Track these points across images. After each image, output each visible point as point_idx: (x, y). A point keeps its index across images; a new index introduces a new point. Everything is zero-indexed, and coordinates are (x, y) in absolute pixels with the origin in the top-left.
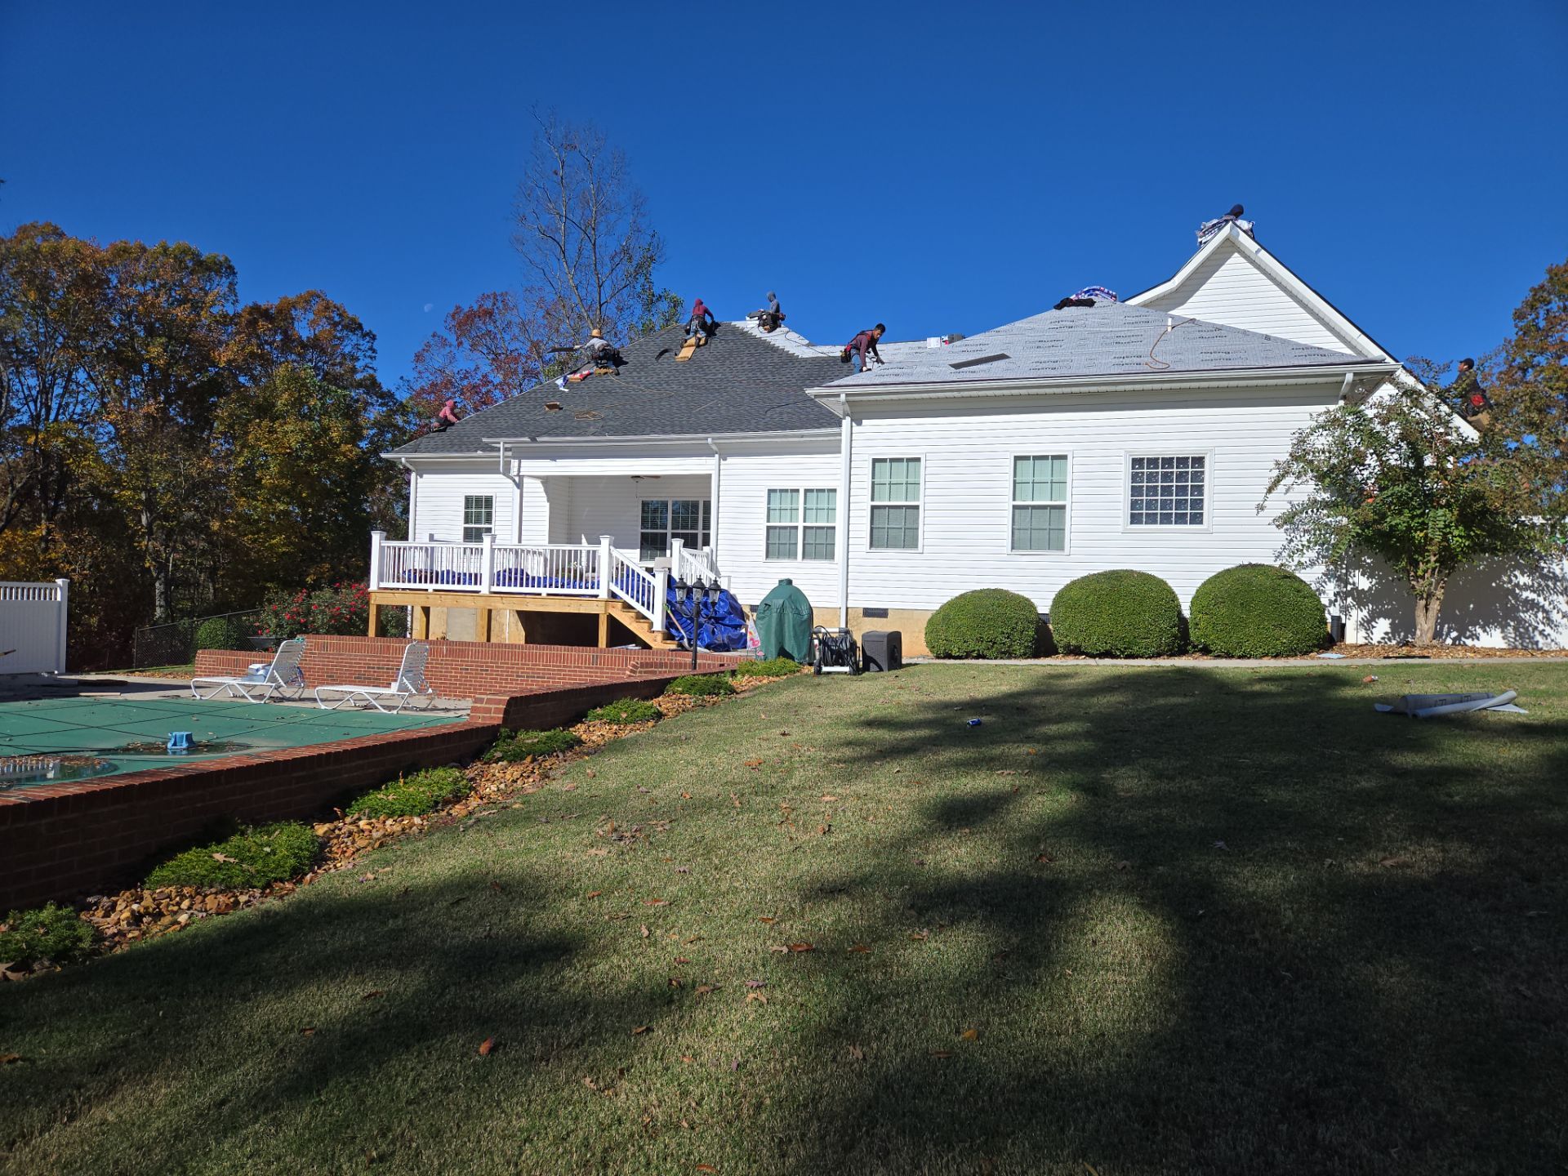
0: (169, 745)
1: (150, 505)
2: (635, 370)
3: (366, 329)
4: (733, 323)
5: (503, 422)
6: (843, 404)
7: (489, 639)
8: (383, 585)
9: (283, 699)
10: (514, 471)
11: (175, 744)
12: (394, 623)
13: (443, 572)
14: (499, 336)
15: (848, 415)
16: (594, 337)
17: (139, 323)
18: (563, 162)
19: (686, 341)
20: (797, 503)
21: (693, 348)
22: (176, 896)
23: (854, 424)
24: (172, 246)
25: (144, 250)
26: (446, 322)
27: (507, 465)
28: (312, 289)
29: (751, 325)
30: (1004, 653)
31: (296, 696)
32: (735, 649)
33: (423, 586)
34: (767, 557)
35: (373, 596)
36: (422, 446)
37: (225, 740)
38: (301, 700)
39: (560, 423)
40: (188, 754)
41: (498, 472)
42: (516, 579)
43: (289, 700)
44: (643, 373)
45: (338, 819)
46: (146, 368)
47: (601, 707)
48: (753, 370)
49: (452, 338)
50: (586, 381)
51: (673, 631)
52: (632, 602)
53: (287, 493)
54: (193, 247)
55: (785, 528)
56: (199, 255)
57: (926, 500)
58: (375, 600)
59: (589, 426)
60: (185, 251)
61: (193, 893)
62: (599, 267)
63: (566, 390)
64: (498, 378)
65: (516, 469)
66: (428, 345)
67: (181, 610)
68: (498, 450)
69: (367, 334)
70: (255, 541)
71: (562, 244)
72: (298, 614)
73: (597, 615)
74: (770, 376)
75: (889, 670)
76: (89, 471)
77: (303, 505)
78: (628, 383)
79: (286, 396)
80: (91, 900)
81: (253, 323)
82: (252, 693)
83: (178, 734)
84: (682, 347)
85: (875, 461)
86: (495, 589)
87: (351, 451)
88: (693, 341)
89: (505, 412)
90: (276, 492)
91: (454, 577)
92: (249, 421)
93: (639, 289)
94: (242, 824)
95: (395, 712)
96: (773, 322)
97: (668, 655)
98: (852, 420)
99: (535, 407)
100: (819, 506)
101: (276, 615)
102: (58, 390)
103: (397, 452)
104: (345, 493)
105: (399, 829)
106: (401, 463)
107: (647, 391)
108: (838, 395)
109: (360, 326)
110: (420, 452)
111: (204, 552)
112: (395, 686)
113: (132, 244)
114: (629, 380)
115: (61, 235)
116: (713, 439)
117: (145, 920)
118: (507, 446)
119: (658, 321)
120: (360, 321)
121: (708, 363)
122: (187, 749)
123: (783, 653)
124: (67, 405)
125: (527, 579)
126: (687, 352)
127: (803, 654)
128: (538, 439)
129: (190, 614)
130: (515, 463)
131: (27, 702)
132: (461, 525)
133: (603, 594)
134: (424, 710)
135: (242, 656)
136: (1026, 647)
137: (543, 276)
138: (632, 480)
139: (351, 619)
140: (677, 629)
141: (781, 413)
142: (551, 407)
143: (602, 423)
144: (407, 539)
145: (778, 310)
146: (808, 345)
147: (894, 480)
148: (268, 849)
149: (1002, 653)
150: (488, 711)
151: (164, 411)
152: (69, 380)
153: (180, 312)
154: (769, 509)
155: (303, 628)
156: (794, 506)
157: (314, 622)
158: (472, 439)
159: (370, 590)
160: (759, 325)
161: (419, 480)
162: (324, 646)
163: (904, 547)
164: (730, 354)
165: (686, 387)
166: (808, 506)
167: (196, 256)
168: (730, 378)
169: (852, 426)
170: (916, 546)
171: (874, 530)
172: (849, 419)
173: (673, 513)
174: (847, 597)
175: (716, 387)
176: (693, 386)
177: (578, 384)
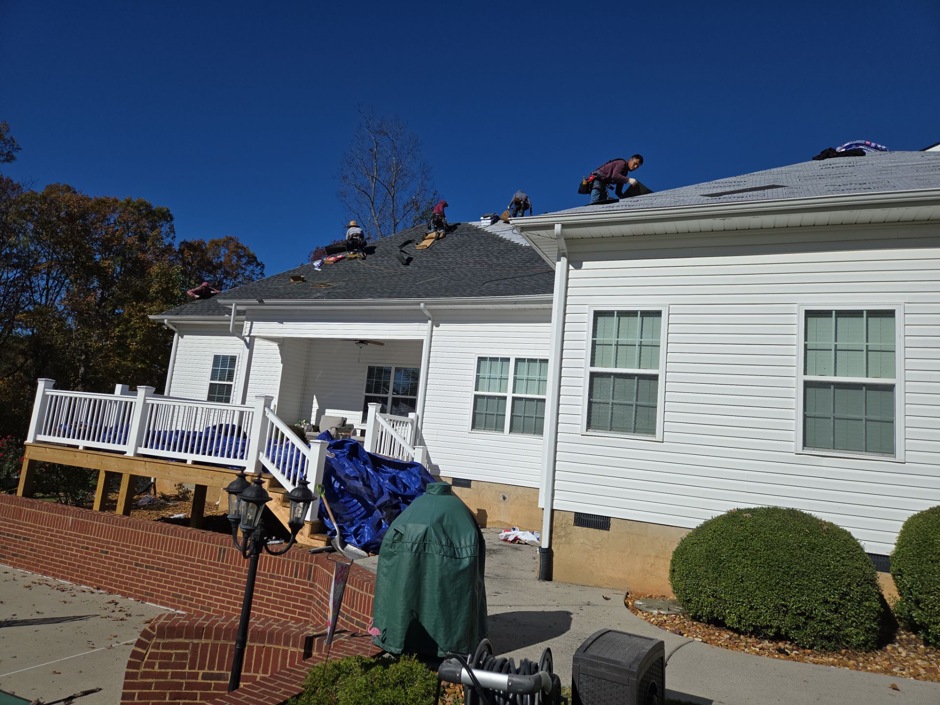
2: (380, 256)
3: (259, 261)
4: (470, 223)
6: (558, 237)
8: (41, 438)
10: (246, 332)
15: (564, 255)
16: (350, 227)
18: (377, 143)
19: (427, 235)
20: (508, 373)
21: (432, 241)
23: (571, 267)
24: (134, 201)
25: (116, 201)
26: (309, 256)
27: (239, 327)
28: (229, 236)
29: (484, 223)
30: (829, 638)
34: (473, 427)
35: (28, 450)
41: (229, 334)
44: (386, 258)
48: (480, 255)
50: (338, 263)
51: (327, 522)
52: (282, 479)
54: (147, 201)
56: (150, 207)
57: (667, 369)
58: (30, 454)
60: (141, 204)
63: (318, 270)
65: (248, 331)
68: (230, 312)
69: (260, 264)
71: (371, 197)
74: (495, 260)
78: (371, 265)
84: (424, 239)
85: (598, 314)
86: (142, 450)
88: (434, 234)
98: (569, 262)
100: (530, 377)
103: (162, 314)
106: (164, 324)
107: (386, 271)
108: (551, 227)
109: (256, 260)
110: (181, 315)
114: (373, 263)
116: (426, 304)
118: (239, 308)
120: (256, 256)
121: (443, 251)
126: (427, 243)
127: (456, 639)
128: (266, 301)
130: (247, 324)
132: (208, 381)
133: (251, 466)
136: (867, 631)
138: (357, 347)
141: (498, 285)
142: (296, 279)
147: (622, 340)
149: (823, 637)
153: (130, 240)
154: (478, 377)
156: (504, 376)
159: (26, 442)
160: (490, 223)
161: (180, 340)
163: (635, 431)
164: (463, 245)
165: (419, 267)
166: (518, 376)
167: (148, 207)
168: (459, 261)
169: (568, 270)
170: (652, 432)
171: (593, 405)
172: (564, 260)
173: (395, 379)
174: (553, 495)
175: (446, 267)
176: (426, 267)
177: (331, 265)
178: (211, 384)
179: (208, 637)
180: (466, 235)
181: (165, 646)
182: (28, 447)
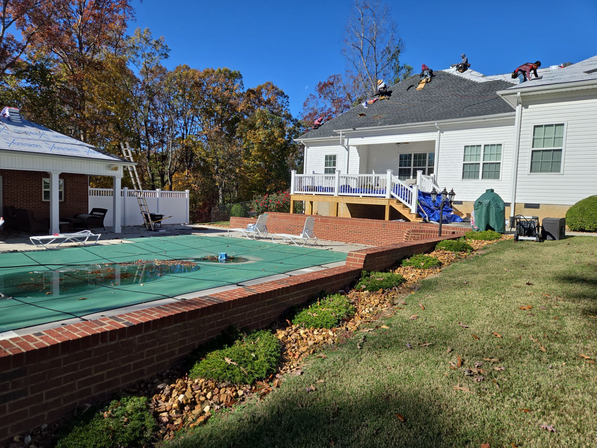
0: (219, 258)
1: (217, 163)
2: (397, 96)
3: (286, 95)
4: (443, 71)
5: (341, 123)
6: (519, 97)
7: (337, 216)
8: (296, 192)
9: (259, 238)
11: (221, 258)
12: (299, 208)
13: (319, 187)
14: (335, 92)
17: (213, 98)
18: (363, 14)
19: (421, 81)
20: (480, 152)
21: (424, 84)
22: (204, 388)
23: (523, 108)
24: (222, 70)
25: (214, 71)
26: (315, 89)
27: (343, 141)
28: (268, 81)
29: (453, 71)
31: (265, 237)
32: (450, 223)
33: (311, 193)
34: (463, 178)
35: (292, 197)
36: (309, 135)
37: (239, 256)
38: (266, 238)
39: (365, 121)
40: (225, 263)
41: (339, 144)
42: (346, 189)
43: (262, 238)
44: (401, 97)
45: (288, 326)
46: (215, 114)
47: (409, 258)
48: (455, 90)
49: (317, 95)
50: (375, 103)
51: (421, 214)
52: (401, 200)
53: (260, 157)
54: (229, 69)
55: (473, 164)
56: (230, 72)
57: (567, 146)
59: (378, 121)
60: (226, 71)
61: (214, 386)
62: (376, 57)
63: (367, 108)
64: (334, 109)
65: (346, 143)
66: (308, 99)
67: (227, 201)
68: (339, 135)
69: (286, 96)
70: (250, 176)
71: (361, 49)
72: (265, 204)
73: (385, 206)
74: (463, 93)
75: (560, 239)
76: (199, 153)
77: (265, 161)
78: (394, 102)
79: (259, 120)
80: (160, 386)
81: (249, 95)
82: (249, 235)
83: (222, 253)
84: (419, 84)
85: (535, 127)
86: (340, 194)
87: (282, 140)
88: (424, 80)
89: (341, 119)
90: (256, 158)
91: (323, 189)
92: (247, 131)
93: (393, 65)
94: (240, 332)
95: (301, 246)
96: (464, 67)
97: (419, 225)
98: (522, 106)
99: (354, 116)
100: (492, 153)
101: (257, 204)
102: (190, 124)
103: (300, 138)
104: (279, 157)
105: (322, 338)
107: (403, 105)
108: (515, 93)
109: (283, 94)
110: (309, 138)
111: (234, 180)
112: (302, 235)
113: (210, 69)
114: (395, 100)
115: (189, 69)
116: (438, 123)
117: (185, 408)
118: (343, 133)
119: (401, 77)
120: (283, 91)
121: (432, 90)
122: (225, 260)
123: (488, 227)
124: (193, 129)
125: (351, 190)
126: (421, 86)
127: (500, 228)
128: (357, 129)
129: (230, 202)
130: (346, 140)
131: (174, 236)
132: (323, 167)
133: (388, 196)
134: (312, 245)
135: (245, 219)
137: (353, 64)
138: (396, 145)
139: (283, 205)
140: (422, 213)
141: (472, 109)
142: (361, 115)
143: (384, 120)
144: (303, 173)
145: (467, 62)
146: (483, 76)
147: (546, 136)
148: (253, 355)
150: (356, 260)
151: (221, 129)
152: (193, 120)
153: (226, 94)
154: (465, 155)
155: (266, 209)
156: (478, 153)
157: (270, 207)
158: (328, 131)
159: (291, 194)
160: (457, 70)
161: (308, 149)
162: (275, 217)
163: (551, 171)
164: (443, 85)
165: (421, 101)
166: (485, 153)
167: (229, 72)
168: (443, 95)
169: (522, 110)
170: (559, 171)
171: (533, 163)
172: (520, 105)
173: (414, 159)
174: (515, 198)
175: (436, 100)
176: (425, 101)
177: (372, 104)
178: (325, 169)
179: (424, 232)
180: (443, 78)
181: (414, 234)
182: (292, 196)
